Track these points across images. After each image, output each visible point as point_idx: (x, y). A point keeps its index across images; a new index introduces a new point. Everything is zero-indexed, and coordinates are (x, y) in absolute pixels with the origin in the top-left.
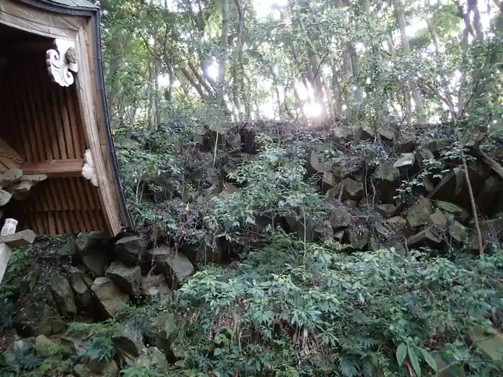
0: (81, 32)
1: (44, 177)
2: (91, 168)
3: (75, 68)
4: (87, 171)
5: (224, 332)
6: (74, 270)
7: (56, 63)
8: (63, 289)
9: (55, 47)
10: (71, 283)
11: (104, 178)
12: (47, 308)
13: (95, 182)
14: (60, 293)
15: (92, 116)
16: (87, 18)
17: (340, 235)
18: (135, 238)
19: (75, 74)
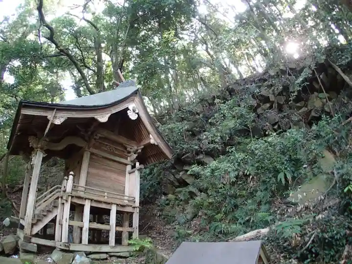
0: (136, 99)
1: (143, 147)
2: (153, 139)
3: (137, 112)
4: (152, 141)
5: (222, 183)
6: (173, 171)
7: (130, 114)
8: (172, 178)
9: (129, 109)
10: (174, 175)
11: (159, 141)
12: (169, 185)
13: (156, 144)
14: (171, 180)
15: (148, 123)
16: (137, 93)
17: (276, 127)
18: (188, 155)
19: (138, 114)
